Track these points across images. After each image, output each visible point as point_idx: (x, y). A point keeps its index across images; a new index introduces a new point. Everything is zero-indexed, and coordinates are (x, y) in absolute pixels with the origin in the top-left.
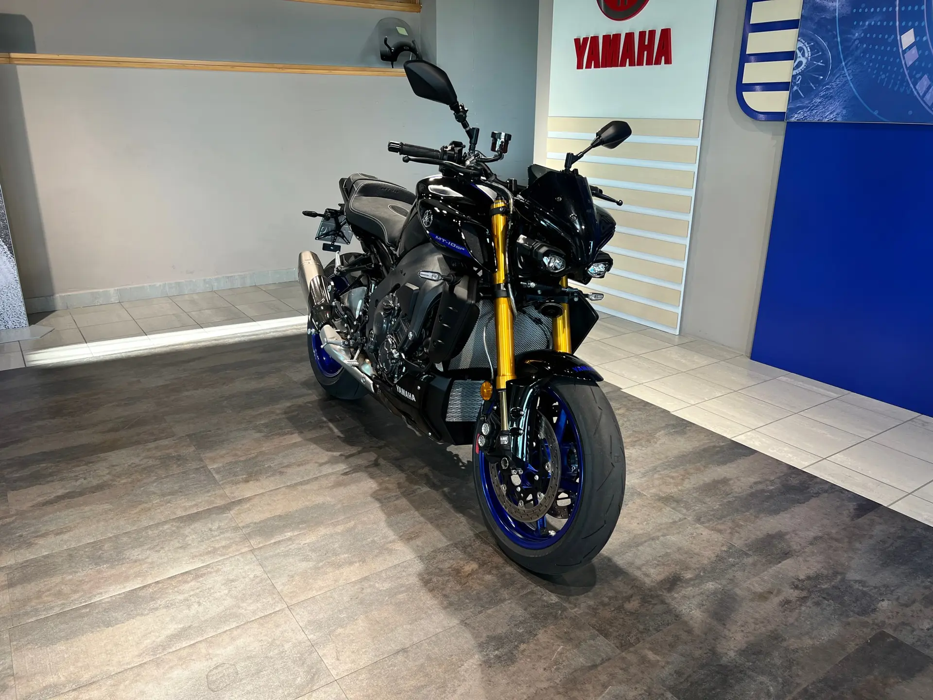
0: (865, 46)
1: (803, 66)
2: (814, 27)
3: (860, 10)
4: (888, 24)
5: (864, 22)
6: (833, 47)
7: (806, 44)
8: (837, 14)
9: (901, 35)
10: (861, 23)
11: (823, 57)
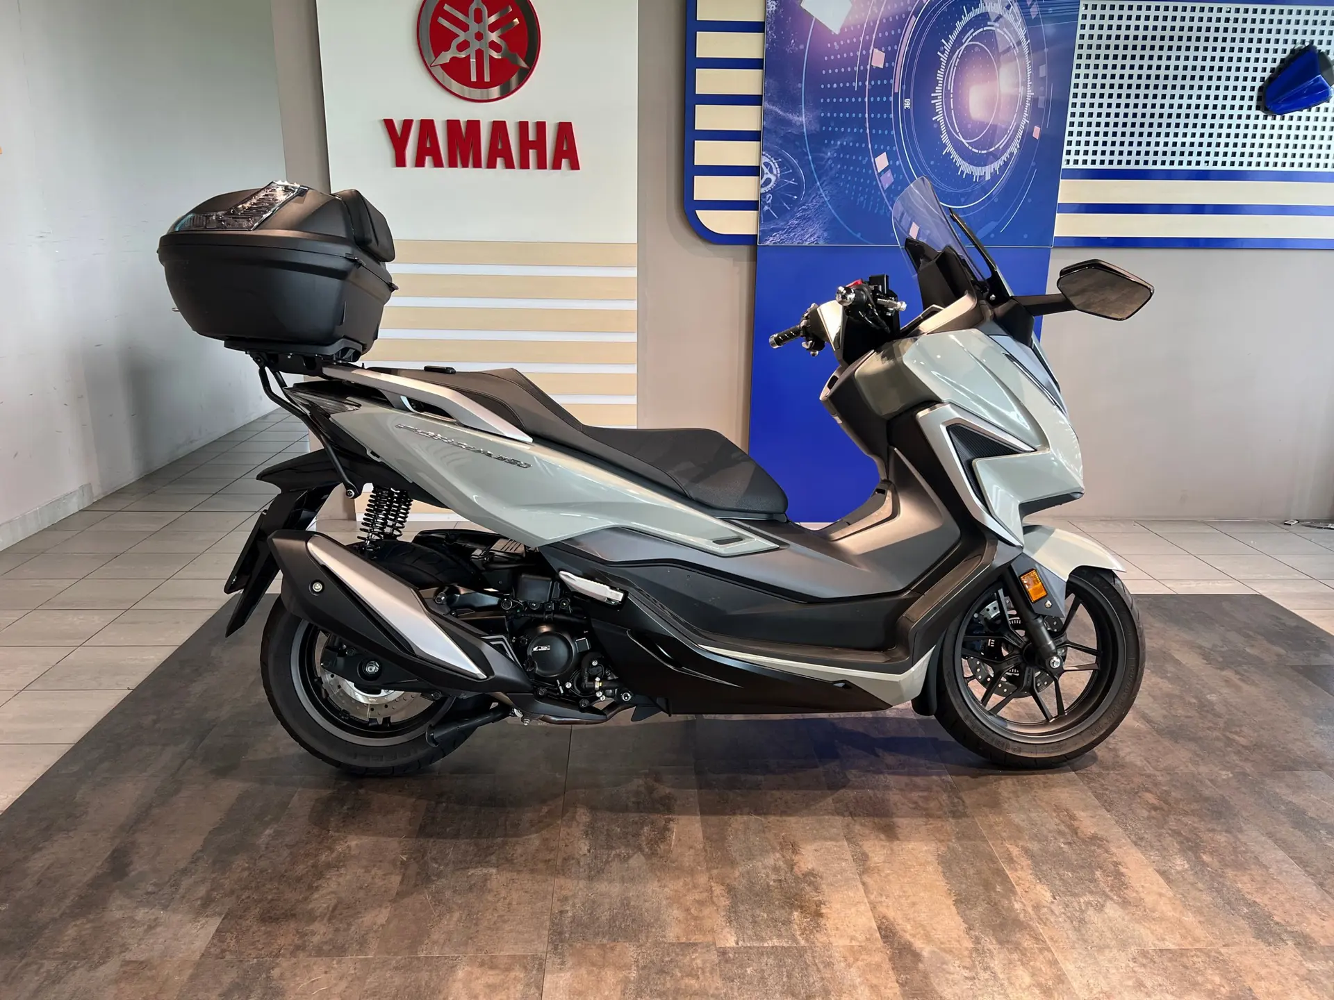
0: (839, 166)
1: (772, 184)
2: (780, 142)
3: (830, 129)
4: (860, 145)
5: (836, 142)
6: (806, 164)
7: (773, 159)
8: (805, 130)
9: (874, 157)
10: (832, 142)
11: (794, 175)
